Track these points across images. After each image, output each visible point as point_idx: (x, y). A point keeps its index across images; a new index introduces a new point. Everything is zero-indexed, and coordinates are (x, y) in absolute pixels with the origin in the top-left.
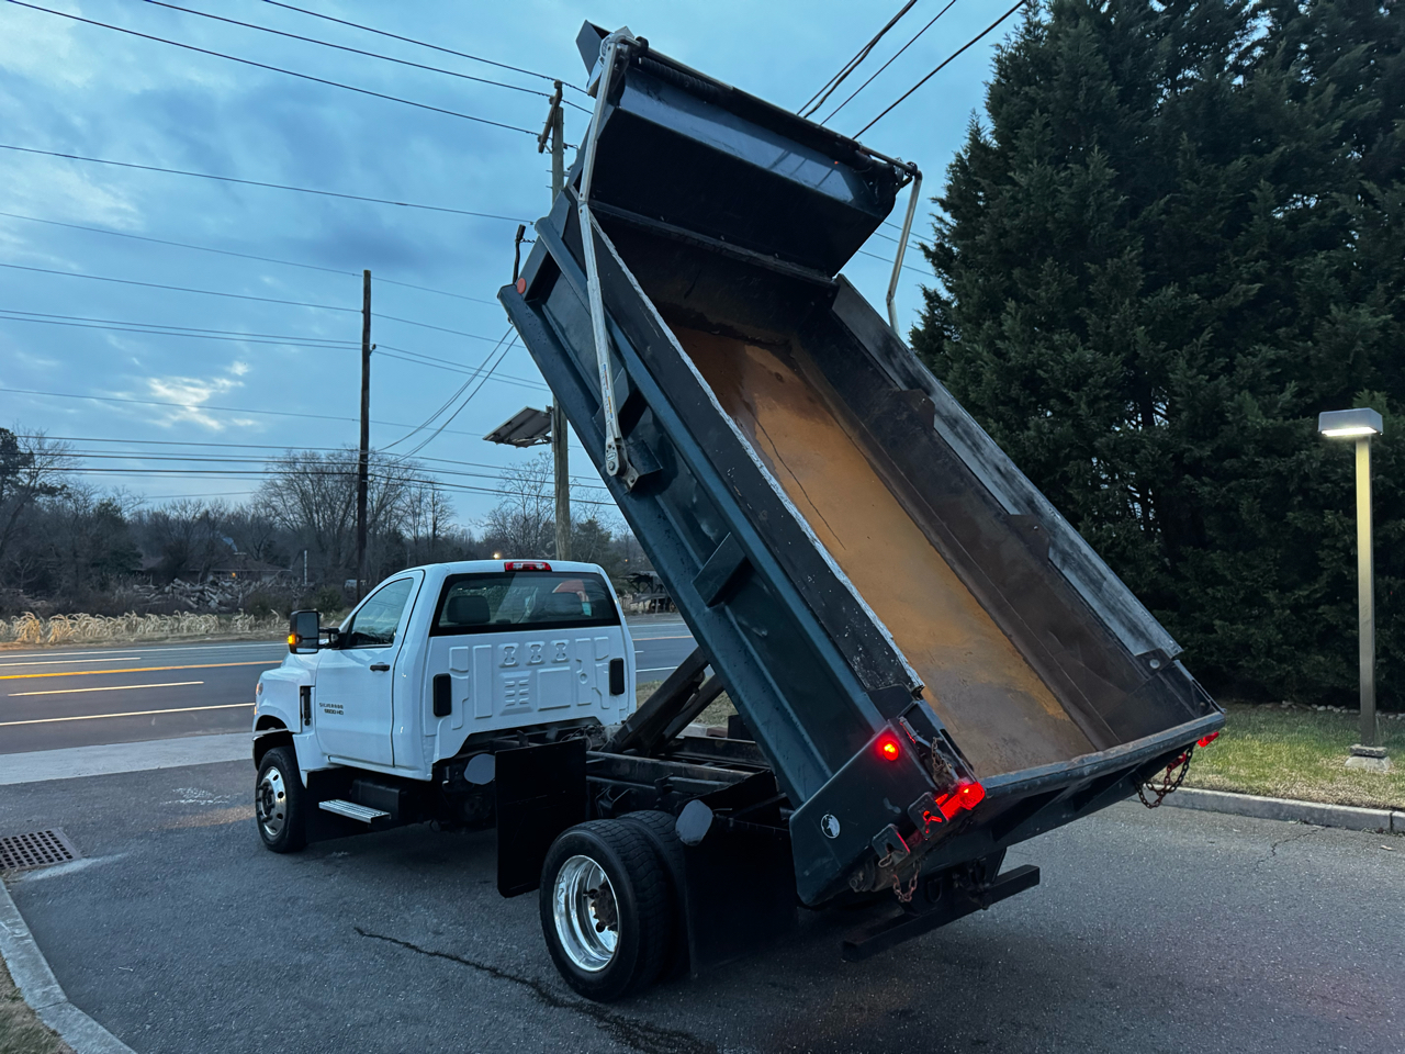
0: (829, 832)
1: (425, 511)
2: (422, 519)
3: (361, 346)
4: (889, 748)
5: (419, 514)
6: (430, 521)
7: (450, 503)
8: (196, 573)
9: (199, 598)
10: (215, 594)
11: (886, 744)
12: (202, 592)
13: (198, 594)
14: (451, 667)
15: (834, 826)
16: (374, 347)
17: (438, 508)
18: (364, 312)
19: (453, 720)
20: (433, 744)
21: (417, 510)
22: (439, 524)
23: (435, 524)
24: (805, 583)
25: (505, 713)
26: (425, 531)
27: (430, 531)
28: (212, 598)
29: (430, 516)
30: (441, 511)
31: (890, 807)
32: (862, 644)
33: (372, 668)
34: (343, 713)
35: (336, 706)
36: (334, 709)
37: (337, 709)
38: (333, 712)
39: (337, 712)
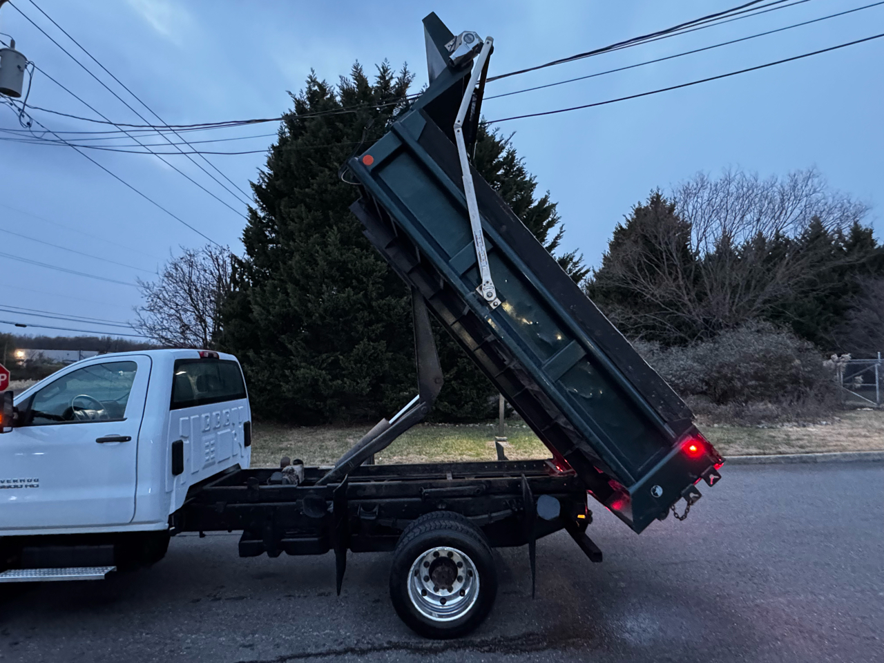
0: (656, 494)
4: (693, 448)
11: (690, 446)
14: (181, 434)
15: (659, 491)
19: (182, 477)
20: (170, 498)
24: (627, 370)
25: (206, 467)
31: (691, 476)
32: (663, 400)
33: (100, 441)
34: (38, 486)
35: (24, 481)
36: (19, 484)
37: (26, 483)
38: (16, 487)
39: (26, 486)
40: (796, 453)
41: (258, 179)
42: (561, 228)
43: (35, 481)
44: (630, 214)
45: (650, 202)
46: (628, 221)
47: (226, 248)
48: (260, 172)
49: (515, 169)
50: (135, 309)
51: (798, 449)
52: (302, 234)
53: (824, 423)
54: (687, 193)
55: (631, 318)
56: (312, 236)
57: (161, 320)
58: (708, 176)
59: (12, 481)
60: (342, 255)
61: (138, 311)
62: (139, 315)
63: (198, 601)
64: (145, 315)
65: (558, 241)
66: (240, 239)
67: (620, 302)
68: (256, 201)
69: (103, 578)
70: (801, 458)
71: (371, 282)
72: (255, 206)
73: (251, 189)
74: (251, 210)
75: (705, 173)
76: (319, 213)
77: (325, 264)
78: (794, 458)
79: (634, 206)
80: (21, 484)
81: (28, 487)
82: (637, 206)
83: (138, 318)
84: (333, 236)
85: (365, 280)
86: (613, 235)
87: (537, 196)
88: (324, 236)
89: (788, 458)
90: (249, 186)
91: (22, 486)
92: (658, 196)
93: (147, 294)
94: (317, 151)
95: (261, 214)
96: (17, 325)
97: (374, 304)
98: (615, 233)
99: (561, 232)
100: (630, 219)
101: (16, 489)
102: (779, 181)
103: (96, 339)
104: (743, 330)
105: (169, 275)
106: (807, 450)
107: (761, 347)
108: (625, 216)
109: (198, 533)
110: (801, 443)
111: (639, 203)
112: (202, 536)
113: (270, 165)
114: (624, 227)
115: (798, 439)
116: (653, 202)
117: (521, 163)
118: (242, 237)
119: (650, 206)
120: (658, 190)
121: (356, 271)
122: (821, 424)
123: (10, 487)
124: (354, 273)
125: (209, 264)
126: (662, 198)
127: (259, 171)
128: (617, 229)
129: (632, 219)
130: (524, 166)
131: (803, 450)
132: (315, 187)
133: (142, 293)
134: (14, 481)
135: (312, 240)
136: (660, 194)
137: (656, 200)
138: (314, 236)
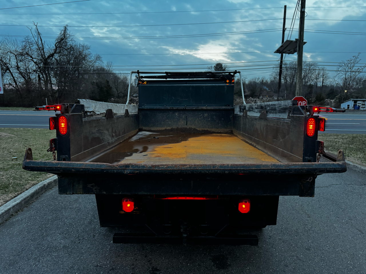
1: (320, 78)
2: (319, 80)
3: (282, 29)
5: (318, 79)
6: (321, 81)
7: (328, 75)
8: (257, 96)
9: (255, 102)
10: (259, 101)
12: (256, 100)
13: (255, 101)
16: (286, 29)
17: (324, 76)
18: (284, 19)
21: (318, 77)
22: (324, 81)
23: (323, 82)
26: (320, 84)
27: (321, 84)
28: (258, 102)
29: (322, 79)
30: (325, 77)
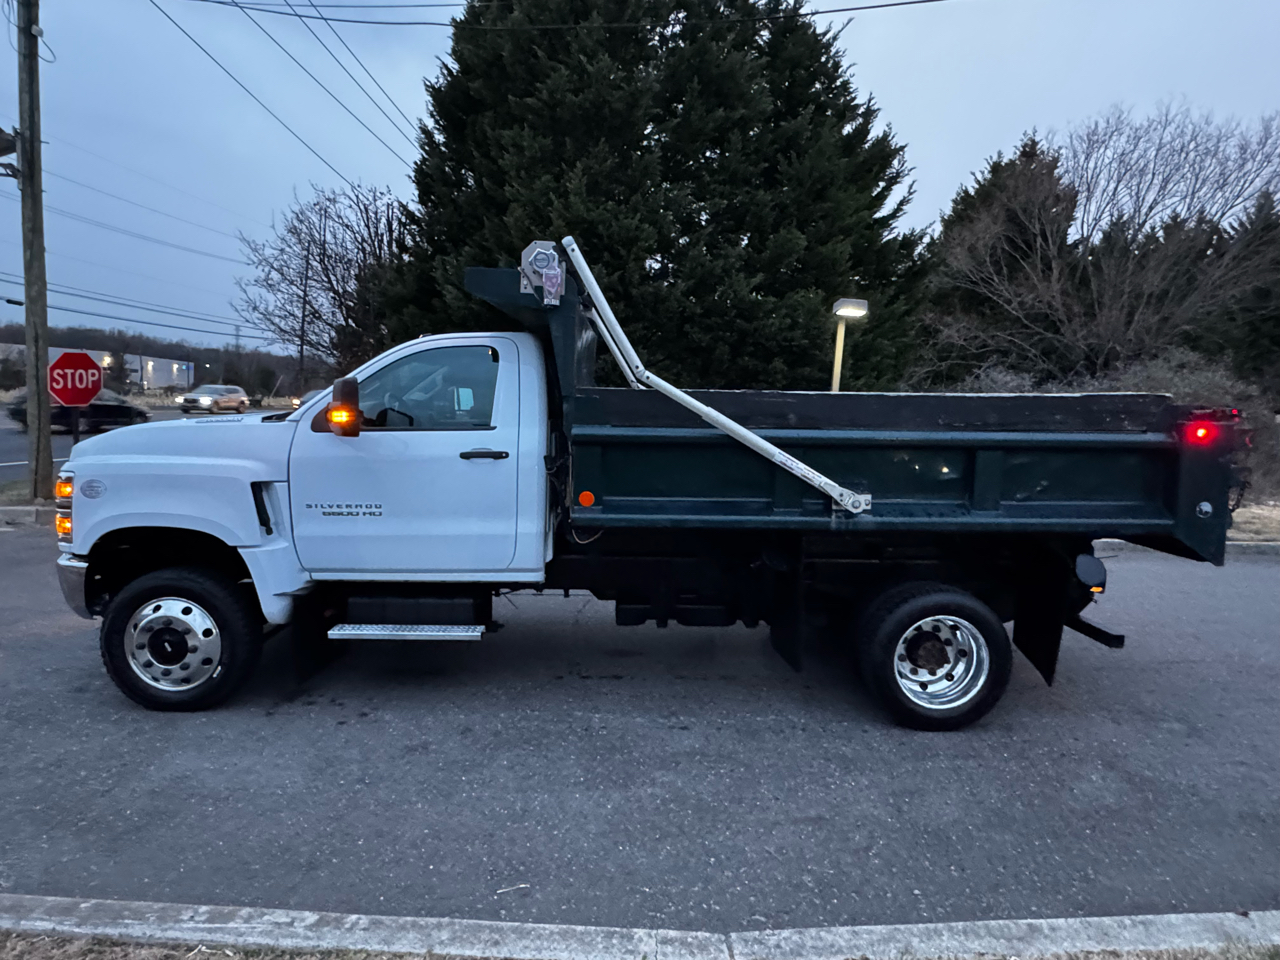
33: (465, 456)
34: (381, 514)
35: (361, 506)
36: (354, 510)
37: (364, 510)
38: (349, 514)
39: (364, 514)
40: (1252, 541)
41: (437, 78)
42: (911, 187)
43: (376, 507)
44: (983, 172)
45: (1018, 153)
46: (978, 182)
47: (385, 191)
48: (441, 65)
49: (838, 83)
50: (238, 283)
51: (1252, 535)
52: (523, 173)
53: (1272, 503)
54: (1093, 141)
55: (976, 337)
56: (540, 178)
57: (283, 301)
58: (1129, 112)
59: (344, 506)
60: (589, 210)
61: (244, 286)
62: (245, 292)
63: (561, 678)
64: (255, 292)
65: (904, 207)
66: (410, 177)
67: (966, 311)
68: (432, 116)
69: (479, 639)
70: (1257, 547)
71: (632, 257)
72: (430, 123)
73: (425, 93)
74: (424, 130)
75: (1125, 108)
76: (548, 141)
77: (564, 224)
78: (1248, 547)
79: (991, 157)
80: (356, 510)
81: (367, 515)
82: (995, 158)
83: (244, 297)
84: (575, 181)
85: (623, 252)
86: (951, 204)
87: (876, 131)
88: (557, 178)
89: (1241, 546)
90: (423, 88)
91: (358, 514)
92: (1034, 143)
93: (255, 259)
94: (544, 33)
95: (439, 138)
96: (9, 301)
97: (634, 292)
98: (955, 201)
99: (910, 193)
100: (980, 178)
101: (350, 516)
102: (1243, 127)
103: (101, 332)
104: (1160, 362)
105: (294, 231)
106: (1267, 536)
107: (1187, 390)
108: (973, 174)
109: (561, 592)
110: (1254, 527)
111: (1000, 154)
112: (567, 595)
113: (456, 54)
114: (972, 192)
115: (1245, 523)
116: (1024, 154)
117: (848, 74)
118: (412, 174)
119: (1019, 159)
120: (1035, 132)
121: (609, 237)
122: (1269, 505)
123: (341, 514)
124: (606, 240)
125: (353, 217)
126: (1039, 146)
127: (439, 63)
128: (958, 194)
129: (985, 180)
130: (852, 80)
131: (1261, 537)
132: (545, 95)
133: (249, 259)
134: (347, 506)
135: (538, 184)
136: (1037, 139)
137: (1030, 152)
138: (543, 179)
